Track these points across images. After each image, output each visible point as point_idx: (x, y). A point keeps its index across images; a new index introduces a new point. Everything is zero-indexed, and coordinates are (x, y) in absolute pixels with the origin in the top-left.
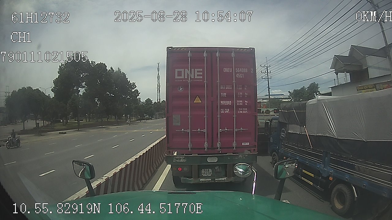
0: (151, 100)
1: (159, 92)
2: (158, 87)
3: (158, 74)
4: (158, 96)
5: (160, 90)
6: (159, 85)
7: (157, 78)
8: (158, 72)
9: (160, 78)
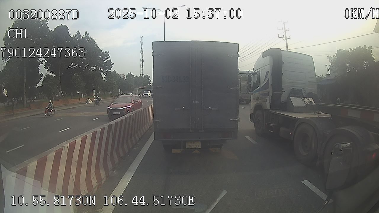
0: (133, 75)
1: (142, 67)
2: (141, 62)
3: (142, 48)
4: (141, 71)
5: (143, 65)
6: (142, 60)
7: (140, 52)
8: (141, 46)
9: (143, 52)
